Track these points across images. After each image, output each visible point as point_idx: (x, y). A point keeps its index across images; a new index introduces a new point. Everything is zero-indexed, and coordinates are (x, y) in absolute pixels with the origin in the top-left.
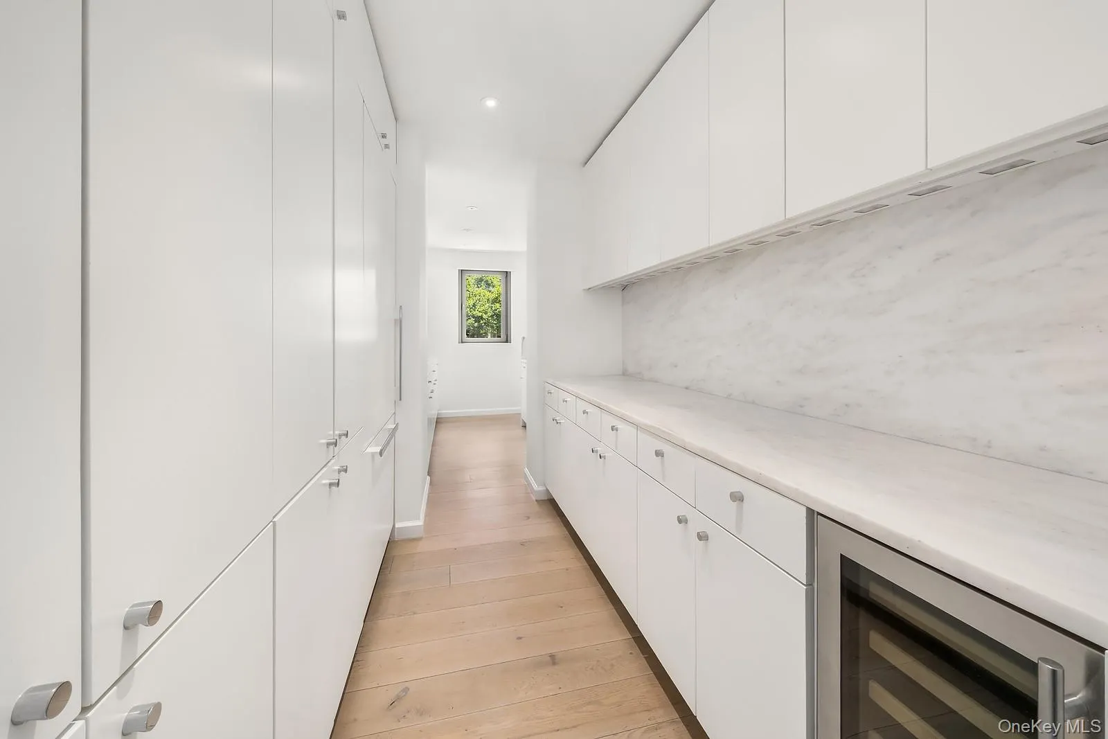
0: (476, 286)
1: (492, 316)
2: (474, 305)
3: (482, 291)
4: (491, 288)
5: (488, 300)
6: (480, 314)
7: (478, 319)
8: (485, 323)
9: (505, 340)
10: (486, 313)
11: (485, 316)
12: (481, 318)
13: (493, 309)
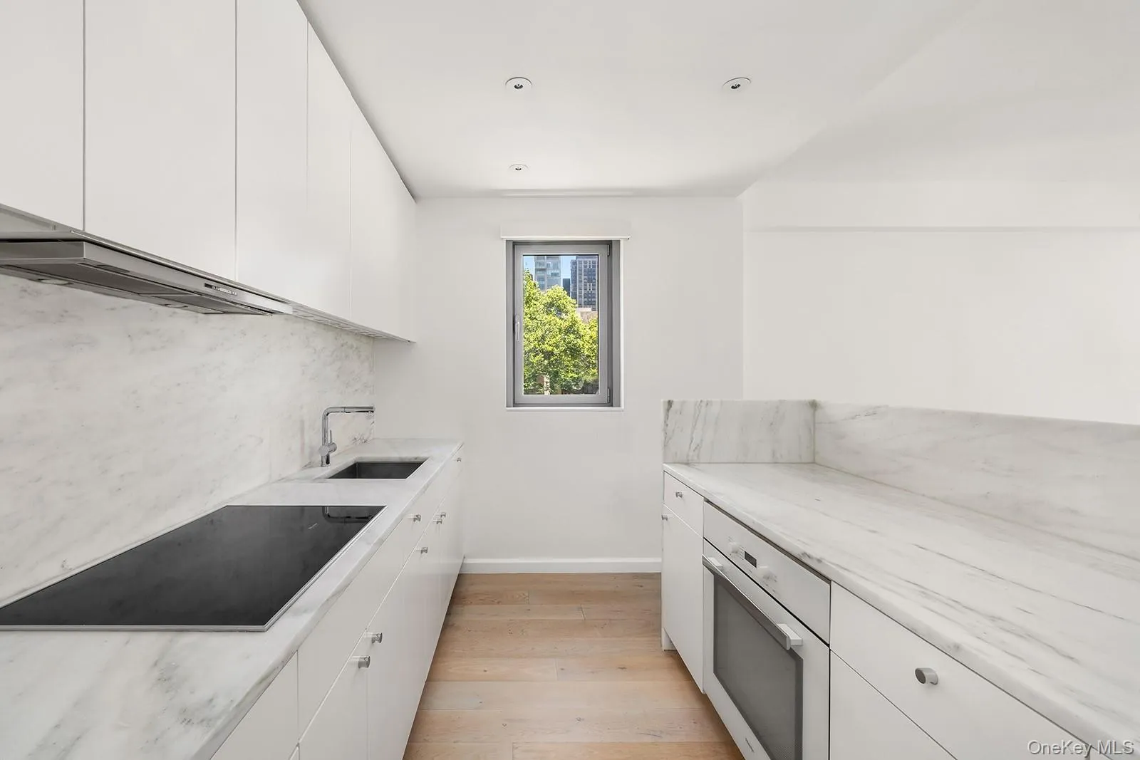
0: (545, 313)
1: (565, 351)
2: (543, 338)
3: (553, 318)
4: (564, 315)
5: (560, 330)
6: (550, 349)
7: (548, 355)
8: (556, 359)
9: (605, 400)
10: (557, 347)
11: (556, 351)
12: (552, 353)
13: (567, 340)
